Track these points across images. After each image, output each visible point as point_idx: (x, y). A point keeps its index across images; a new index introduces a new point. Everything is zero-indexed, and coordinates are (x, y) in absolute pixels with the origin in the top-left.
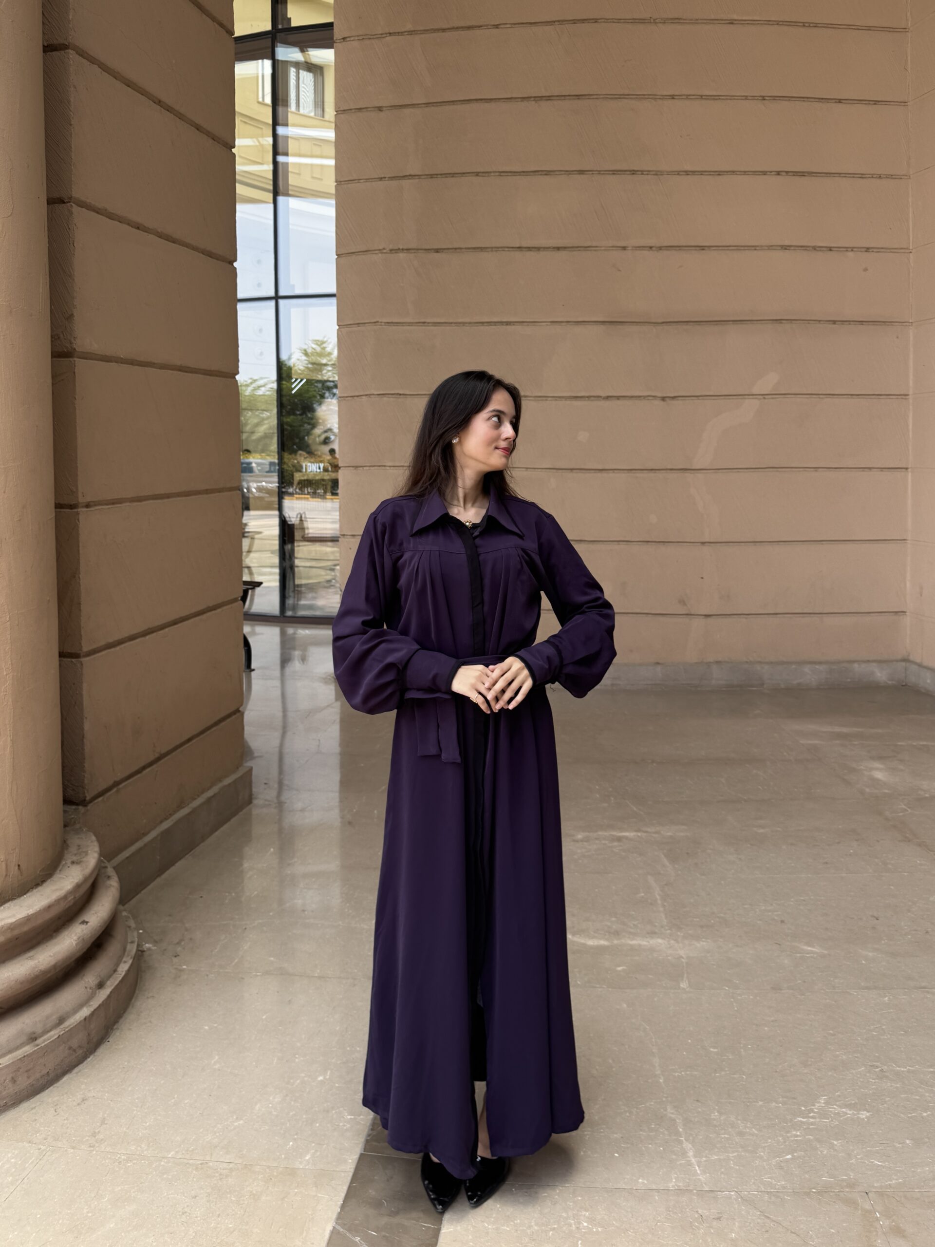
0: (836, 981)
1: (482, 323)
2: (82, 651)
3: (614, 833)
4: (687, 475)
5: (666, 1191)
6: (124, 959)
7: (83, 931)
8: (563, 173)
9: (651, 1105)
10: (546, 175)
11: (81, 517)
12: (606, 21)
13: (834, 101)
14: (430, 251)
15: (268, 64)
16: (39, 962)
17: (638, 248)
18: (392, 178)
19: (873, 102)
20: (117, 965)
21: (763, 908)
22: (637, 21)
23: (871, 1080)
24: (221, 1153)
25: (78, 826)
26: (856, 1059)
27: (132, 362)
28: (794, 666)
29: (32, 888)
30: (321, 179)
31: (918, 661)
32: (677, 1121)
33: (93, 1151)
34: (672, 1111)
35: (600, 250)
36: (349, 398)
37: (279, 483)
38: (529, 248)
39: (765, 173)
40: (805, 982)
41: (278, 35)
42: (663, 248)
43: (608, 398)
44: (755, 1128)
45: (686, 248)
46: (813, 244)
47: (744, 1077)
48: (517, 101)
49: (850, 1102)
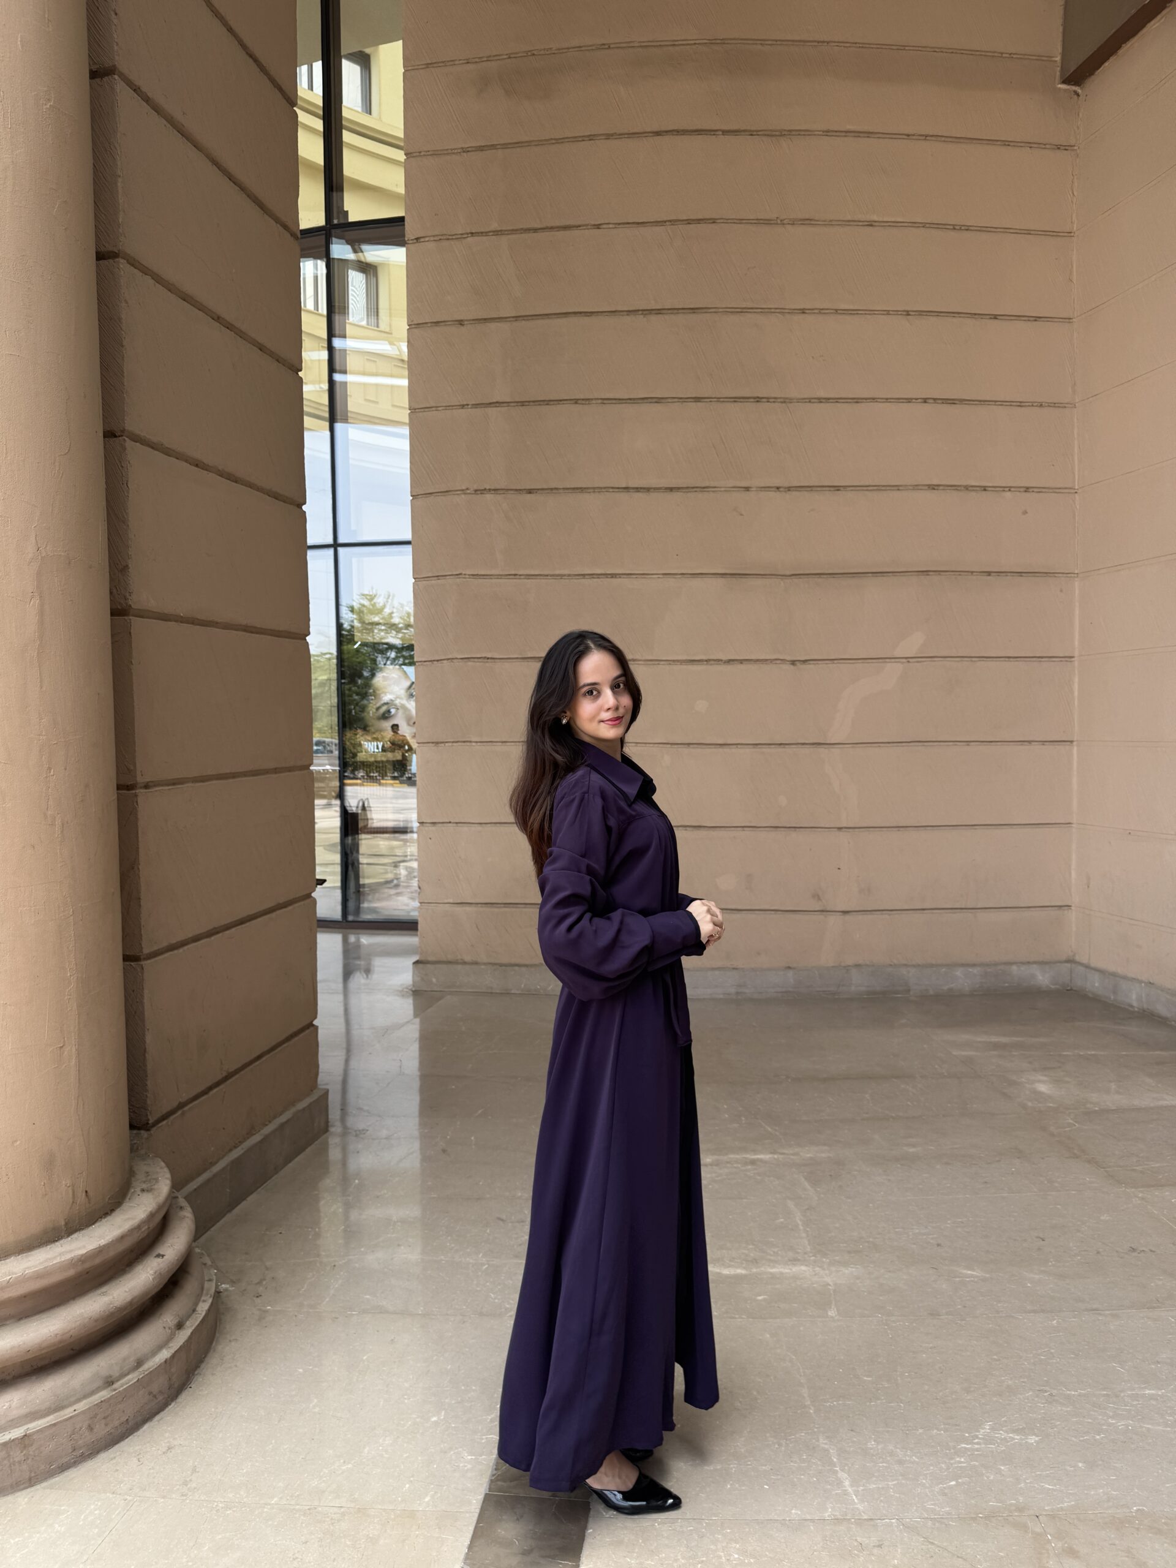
0: (999, 1305)
1: (584, 575)
2: (142, 952)
3: (747, 1156)
4: (822, 750)
5: (822, 1521)
6: (203, 1298)
7: (159, 1264)
8: (676, 400)
9: (801, 1436)
11: (140, 800)
12: (725, 221)
13: (988, 317)
14: (521, 492)
15: (322, 265)
16: (114, 1298)
17: (763, 489)
18: (476, 406)
19: (1034, 319)
20: (196, 1304)
21: (917, 1231)
22: (761, 222)
23: (1039, 1404)
24: (330, 1497)
25: (143, 1152)
26: (1024, 1384)
27: (193, 621)
28: (944, 970)
29: (101, 1218)
30: (377, 403)
31: (1085, 961)
32: (831, 1451)
33: (186, 1499)
34: (825, 1442)
35: (721, 491)
36: (427, 663)
38: (637, 488)
39: (910, 400)
40: (965, 1307)
41: (333, 231)
42: (792, 489)
43: (729, 661)
44: (916, 1456)
45: (819, 489)
46: (965, 483)
47: (902, 1405)
48: (623, 315)
49: (1017, 1428)
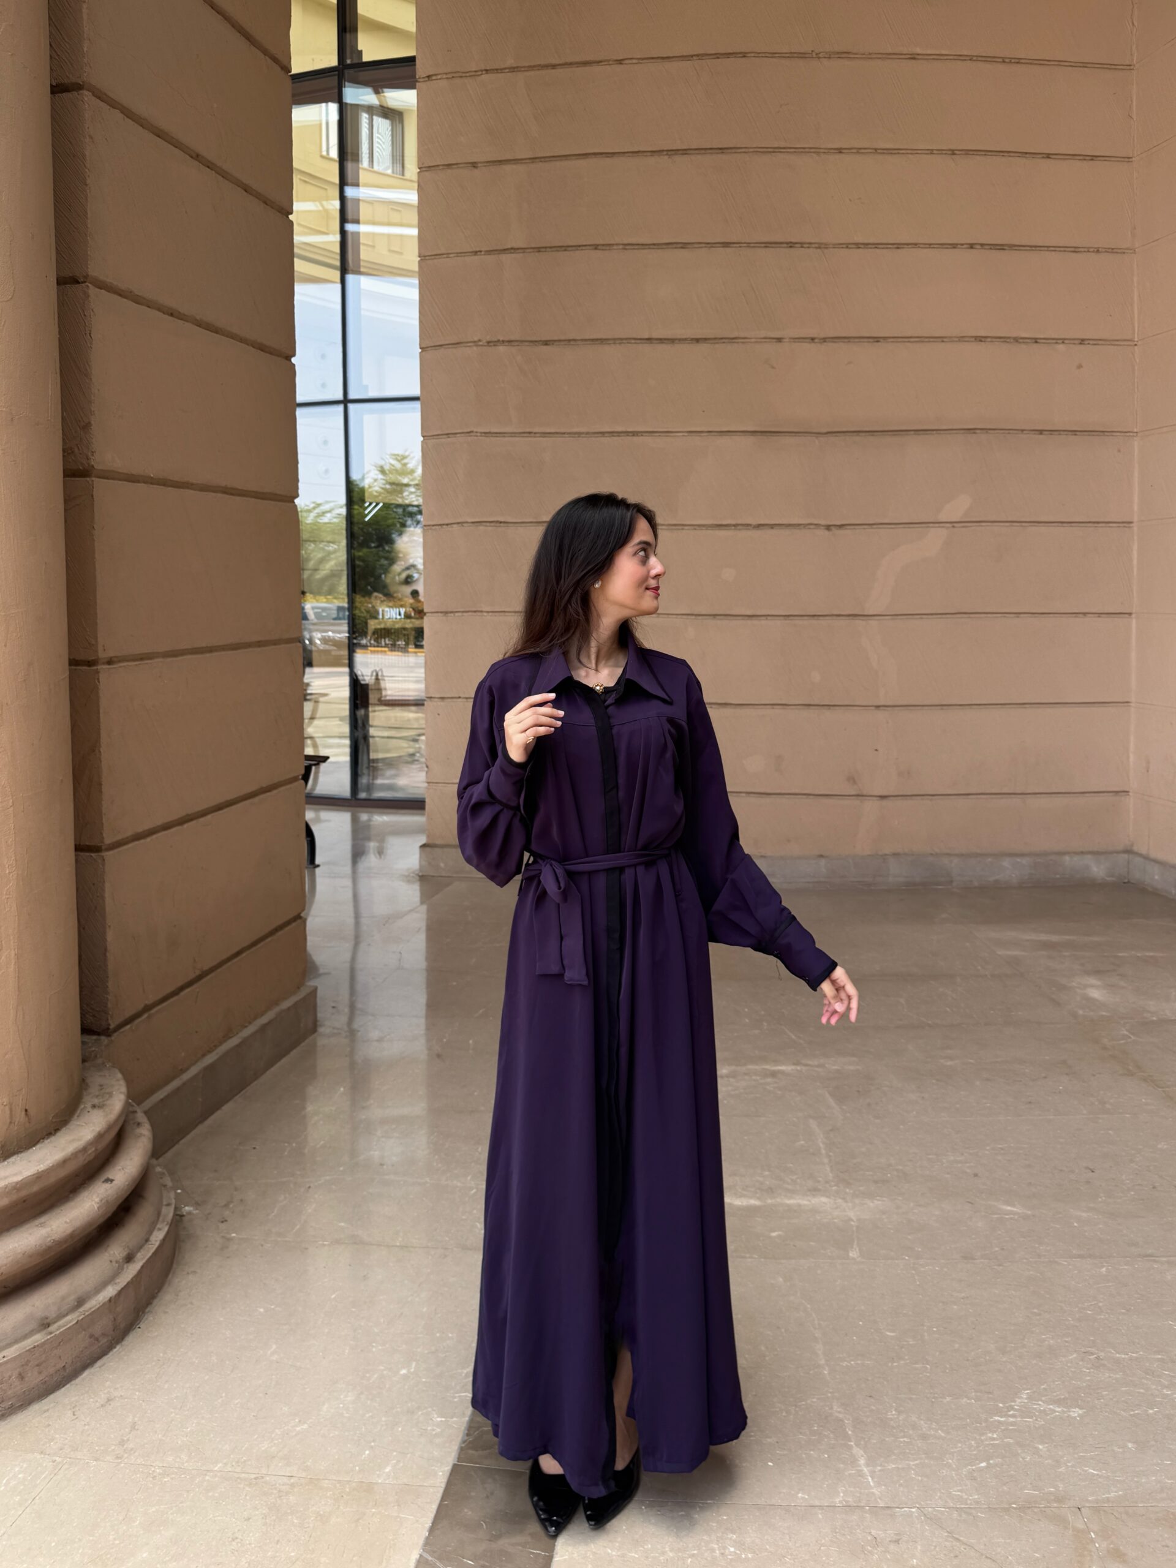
0: (1042, 1248)
1: (603, 434)
2: (103, 842)
3: (767, 1067)
4: (859, 623)
5: (831, 1508)
6: (159, 1226)
7: (107, 1191)
8: (703, 245)
9: (813, 1402)
10: (682, 248)
11: (102, 677)
12: (756, 55)
13: (1041, 156)
14: (537, 344)
15: (333, 107)
16: (52, 1230)
17: (796, 340)
18: (489, 252)
19: (1090, 158)
20: (150, 1232)
21: (952, 1158)
22: (796, 55)
23: (1085, 1370)
24: (280, 1464)
25: (99, 1061)
26: (1066, 1344)
27: (164, 483)
28: (990, 860)
29: (43, 1139)
30: (401, 253)
31: (1144, 851)
32: (846, 1421)
33: (121, 1463)
34: (839, 1410)
35: (751, 342)
36: (437, 527)
37: (349, 633)
38: (661, 339)
39: (955, 246)
40: (1003, 1249)
41: (346, 72)
42: (827, 340)
43: (759, 526)
44: (943, 1431)
45: (857, 340)
46: (1014, 335)
47: (928, 1366)
48: (646, 156)
49: (1058, 1397)
